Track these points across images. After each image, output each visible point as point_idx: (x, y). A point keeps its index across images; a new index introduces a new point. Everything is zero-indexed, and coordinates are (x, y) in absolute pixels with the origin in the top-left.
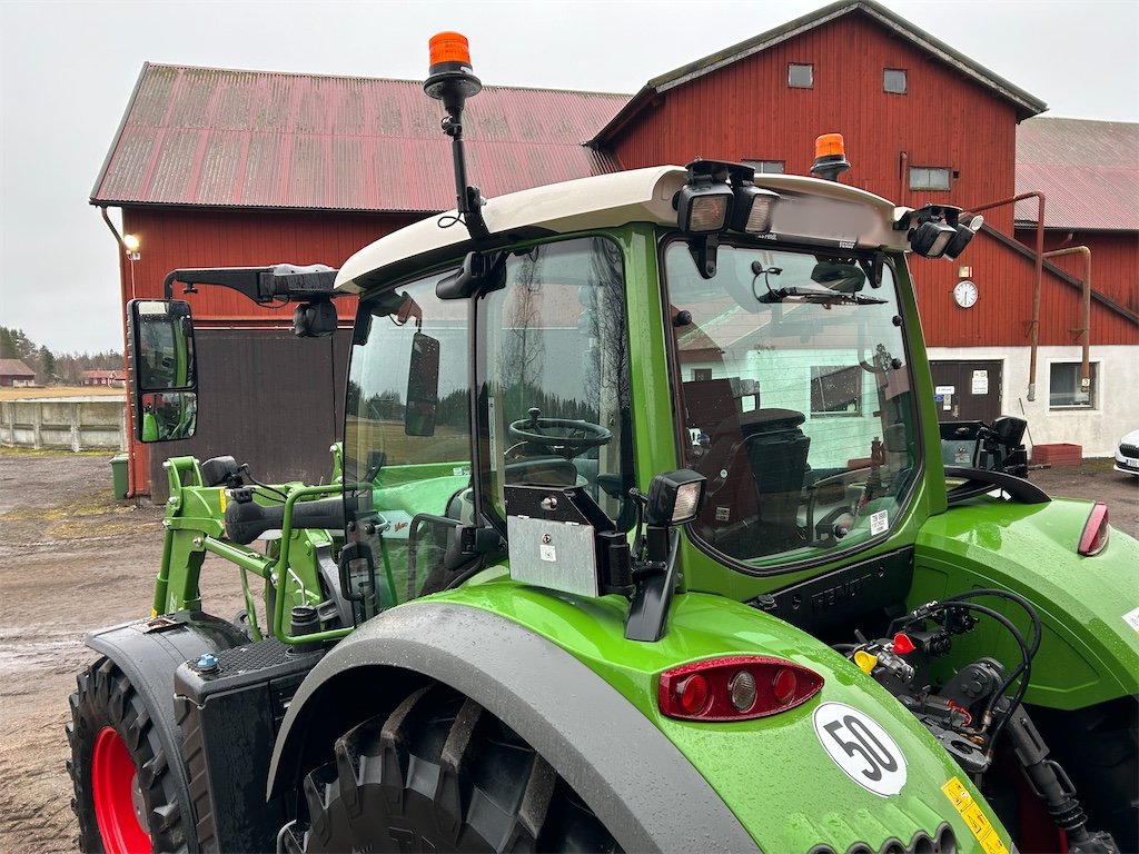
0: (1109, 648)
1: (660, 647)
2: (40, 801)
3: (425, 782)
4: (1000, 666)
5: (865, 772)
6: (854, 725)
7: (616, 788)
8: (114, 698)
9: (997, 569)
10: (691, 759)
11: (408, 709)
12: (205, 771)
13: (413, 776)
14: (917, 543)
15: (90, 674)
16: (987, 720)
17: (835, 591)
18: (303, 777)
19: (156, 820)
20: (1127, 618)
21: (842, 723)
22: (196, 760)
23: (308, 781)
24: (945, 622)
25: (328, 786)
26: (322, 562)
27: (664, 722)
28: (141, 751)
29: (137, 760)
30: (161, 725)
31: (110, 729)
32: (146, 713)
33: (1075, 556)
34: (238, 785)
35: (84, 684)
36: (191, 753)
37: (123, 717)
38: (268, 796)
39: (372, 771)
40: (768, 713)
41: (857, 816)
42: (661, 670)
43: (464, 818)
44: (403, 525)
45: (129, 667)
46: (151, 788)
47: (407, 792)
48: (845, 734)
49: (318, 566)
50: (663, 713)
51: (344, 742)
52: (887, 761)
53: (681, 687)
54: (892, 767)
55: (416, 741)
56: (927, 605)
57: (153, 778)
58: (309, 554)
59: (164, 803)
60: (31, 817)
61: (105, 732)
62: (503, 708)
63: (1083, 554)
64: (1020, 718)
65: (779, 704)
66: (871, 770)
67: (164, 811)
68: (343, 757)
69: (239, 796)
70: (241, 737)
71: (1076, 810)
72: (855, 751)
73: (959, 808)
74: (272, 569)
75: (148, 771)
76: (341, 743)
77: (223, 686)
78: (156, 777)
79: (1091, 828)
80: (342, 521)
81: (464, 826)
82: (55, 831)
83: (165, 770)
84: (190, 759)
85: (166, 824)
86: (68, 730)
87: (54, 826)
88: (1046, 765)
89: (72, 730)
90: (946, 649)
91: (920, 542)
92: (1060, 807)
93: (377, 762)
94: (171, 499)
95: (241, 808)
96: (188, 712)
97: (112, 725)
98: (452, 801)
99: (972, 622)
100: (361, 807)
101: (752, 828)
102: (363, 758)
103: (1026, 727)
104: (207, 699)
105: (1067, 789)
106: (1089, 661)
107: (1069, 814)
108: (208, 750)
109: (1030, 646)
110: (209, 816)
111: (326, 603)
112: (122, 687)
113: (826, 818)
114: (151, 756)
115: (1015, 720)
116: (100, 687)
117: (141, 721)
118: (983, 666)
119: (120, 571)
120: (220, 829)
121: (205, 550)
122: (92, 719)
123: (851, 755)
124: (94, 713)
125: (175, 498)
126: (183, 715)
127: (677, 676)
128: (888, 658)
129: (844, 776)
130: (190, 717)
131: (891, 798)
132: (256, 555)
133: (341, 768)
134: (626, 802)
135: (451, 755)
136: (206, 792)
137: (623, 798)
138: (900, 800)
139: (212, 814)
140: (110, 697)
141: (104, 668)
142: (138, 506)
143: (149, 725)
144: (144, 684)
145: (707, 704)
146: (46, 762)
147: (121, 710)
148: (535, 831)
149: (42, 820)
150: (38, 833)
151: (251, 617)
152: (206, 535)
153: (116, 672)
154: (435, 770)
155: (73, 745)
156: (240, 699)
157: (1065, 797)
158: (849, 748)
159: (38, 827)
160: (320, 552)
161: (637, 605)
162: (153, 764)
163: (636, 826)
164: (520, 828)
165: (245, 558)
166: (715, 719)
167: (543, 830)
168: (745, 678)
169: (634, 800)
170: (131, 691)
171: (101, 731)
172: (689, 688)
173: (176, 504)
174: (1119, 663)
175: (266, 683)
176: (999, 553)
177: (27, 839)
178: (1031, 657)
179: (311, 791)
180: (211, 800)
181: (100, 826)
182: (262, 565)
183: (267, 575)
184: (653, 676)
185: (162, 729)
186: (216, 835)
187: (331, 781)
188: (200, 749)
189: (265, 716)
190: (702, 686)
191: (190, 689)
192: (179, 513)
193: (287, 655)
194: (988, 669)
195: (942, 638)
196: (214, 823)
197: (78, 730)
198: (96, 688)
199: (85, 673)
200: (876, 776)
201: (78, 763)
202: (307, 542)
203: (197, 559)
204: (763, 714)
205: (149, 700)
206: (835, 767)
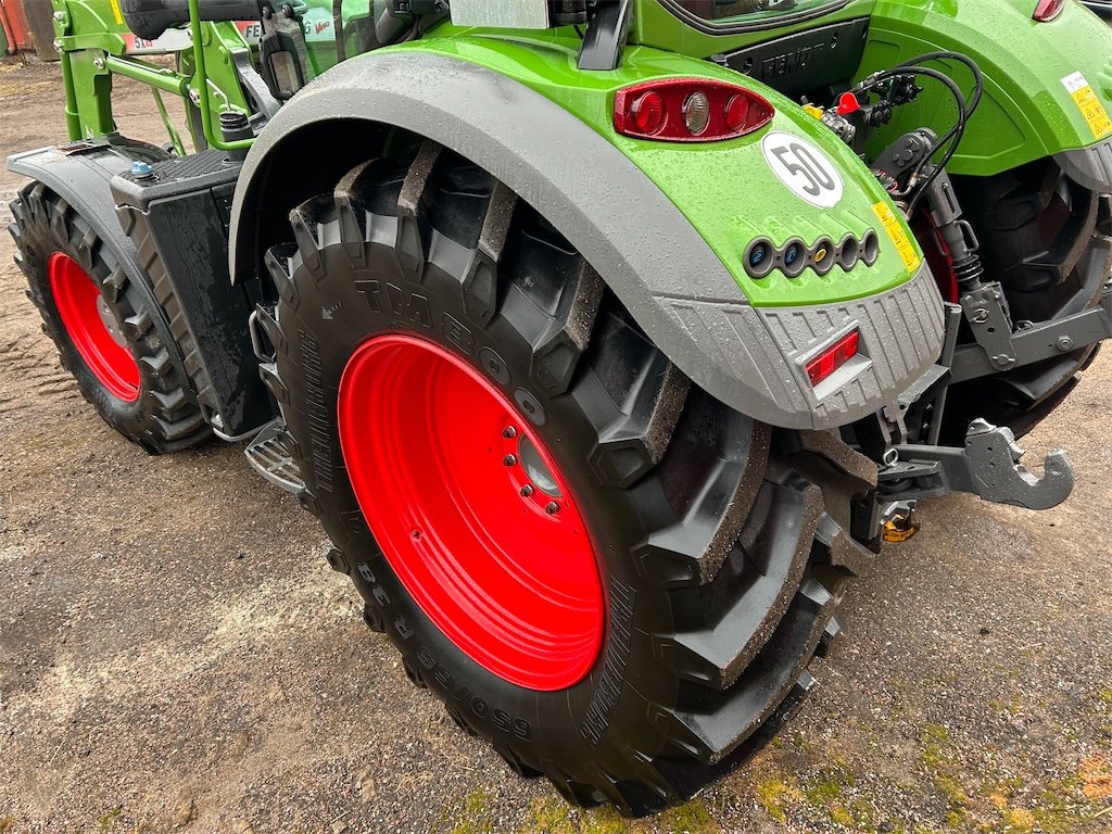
0: (1041, 111)
1: (616, 75)
2: (11, 339)
3: (385, 233)
4: (933, 135)
5: (805, 188)
6: (799, 151)
7: (573, 198)
8: (54, 221)
9: (951, 36)
10: (645, 170)
11: (358, 173)
12: (166, 274)
13: (371, 231)
14: (873, 14)
15: (22, 201)
16: (913, 182)
17: (786, 58)
18: (263, 253)
19: (130, 329)
20: (1064, 81)
21: (788, 148)
22: (153, 266)
23: (269, 257)
24: (888, 94)
25: (290, 259)
26: (242, 71)
27: (618, 139)
28: (96, 269)
29: (95, 278)
30: (110, 241)
31: (61, 254)
32: (92, 232)
33: (1027, 21)
34: (201, 287)
35: (19, 212)
36: (147, 260)
37: (70, 239)
38: (232, 279)
39: (331, 235)
40: (718, 138)
41: (795, 221)
42: (617, 87)
43: (426, 257)
44: (325, 25)
45: (60, 187)
46: (117, 301)
47: (367, 246)
48: (790, 158)
49: (238, 75)
50: (619, 131)
51: (297, 211)
52: (826, 181)
53: (636, 105)
54: (830, 186)
55: (370, 198)
56: (875, 74)
57: (115, 293)
58: (226, 62)
59: (133, 314)
60: (7, 351)
61: (55, 258)
62: (456, 140)
63: (1037, 19)
64: (942, 182)
65: (729, 129)
66: (811, 186)
67: (135, 321)
68: (299, 226)
69: (205, 297)
70: (193, 242)
71: (975, 264)
72: (798, 172)
73: (884, 224)
74: (188, 86)
75: (109, 286)
76: (295, 214)
77: (165, 192)
78: (119, 291)
79: (984, 279)
80: (256, 10)
81: (427, 265)
82: (35, 361)
83: (126, 284)
84: (149, 265)
85: (140, 332)
86: (17, 261)
87: (33, 357)
88: (957, 224)
89: (21, 259)
90: (886, 119)
91: (877, 13)
92: (962, 262)
93: (335, 226)
94: (56, 14)
95: (209, 307)
96: (134, 220)
97: (60, 248)
98: (413, 246)
99: (916, 91)
100: (325, 268)
101: (700, 225)
102: (320, 226)
103: (946, 191)
104: (151, 204)
105: (970, 244)
106: (1019, 125)
107: (967, 267)
108: (164, 253)
109: (968, 108)
110: (180, 314)
111: (255, 116)
112: (60, 209)
113: (766, 221)
114: (108, 272)
115: (937, 184)
116: (36, 212)
117: (89, 241)
118: (917, 135)
119: (24, 132)
120: (193, 326)
121: (111, 73)
122: (38, 246)
123: (794, 174)
124: (38, 239)
125: (60, 13)
126: (129, 225)
127: (632, 95)
128: (832, 119)
129: (786, 191)
130: (137, 224)
131: (826, 210)
132: (168, 71)
133: (299, 236)
134: (582, 209)
135: (407, 201)
136: (172, 294)
137: (580, 206)
138: (834, 212)
139: (182, 312)
140: (49, 220)
141: (35, 193)
142: (25, 63)
143: (98, 243)
144: (80, 202)
145: (662, 122)
146: (7, 307)
147: (65, 232)
148: (495, 256)
149: (18, 353)
150: (18, 364)
151: (178, 148)
152: (106, 54)
153: (49, 195)
154: (393, 222)
155: (27, 273)
156: (185, 206)
157: (968, 253)
158: (793, 169)
159: (17, 359)
160: (237, 60)
161: (588, 39)
162: (113, 278)
163: (591, 229)
164: (481, 254)
165: (157, 77)
166: (668, 139)
167: (502, 255)
168: (698, 99)
169: (590, 207)
170: (71, 213)
171: (51, 257)
172: (644, 105)
173: (64, 20)
174: (1047, 124)
175: (208, 190)
176: (957, 19)
177: (9, 369)
178: (966, 118)
179: (273, 265)
180: (178, 300)
181: (76, 345)
182: (176, 82)
183: (186, 94)
184: (609, 94)
185: (112, 244)
186: (190, 330)
187: (292, 254)
188: (156, 255)
189: (213, 222)
190: (657, 103)
191: (131, 197)
192: (69, 31)
193: (224, 163)
194: (923, 137)
195: (884, 108)
196: (186, 321)
197: (27, 258)
198: (33, 214)
199: (17, 202)
200: (815, 192)
201: (37, 290)
202: (221, 48)
203: (103, 84)
204: (714, 139)
205: (90, 218)
206: (779, 183)
